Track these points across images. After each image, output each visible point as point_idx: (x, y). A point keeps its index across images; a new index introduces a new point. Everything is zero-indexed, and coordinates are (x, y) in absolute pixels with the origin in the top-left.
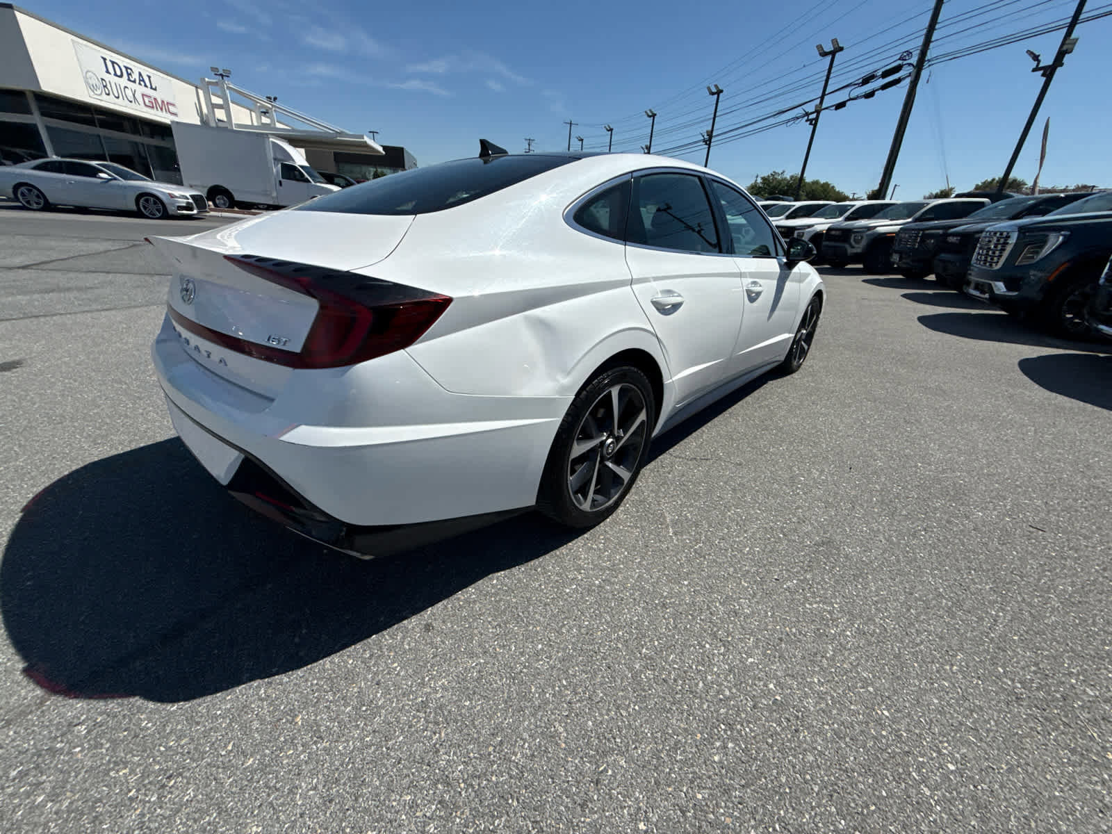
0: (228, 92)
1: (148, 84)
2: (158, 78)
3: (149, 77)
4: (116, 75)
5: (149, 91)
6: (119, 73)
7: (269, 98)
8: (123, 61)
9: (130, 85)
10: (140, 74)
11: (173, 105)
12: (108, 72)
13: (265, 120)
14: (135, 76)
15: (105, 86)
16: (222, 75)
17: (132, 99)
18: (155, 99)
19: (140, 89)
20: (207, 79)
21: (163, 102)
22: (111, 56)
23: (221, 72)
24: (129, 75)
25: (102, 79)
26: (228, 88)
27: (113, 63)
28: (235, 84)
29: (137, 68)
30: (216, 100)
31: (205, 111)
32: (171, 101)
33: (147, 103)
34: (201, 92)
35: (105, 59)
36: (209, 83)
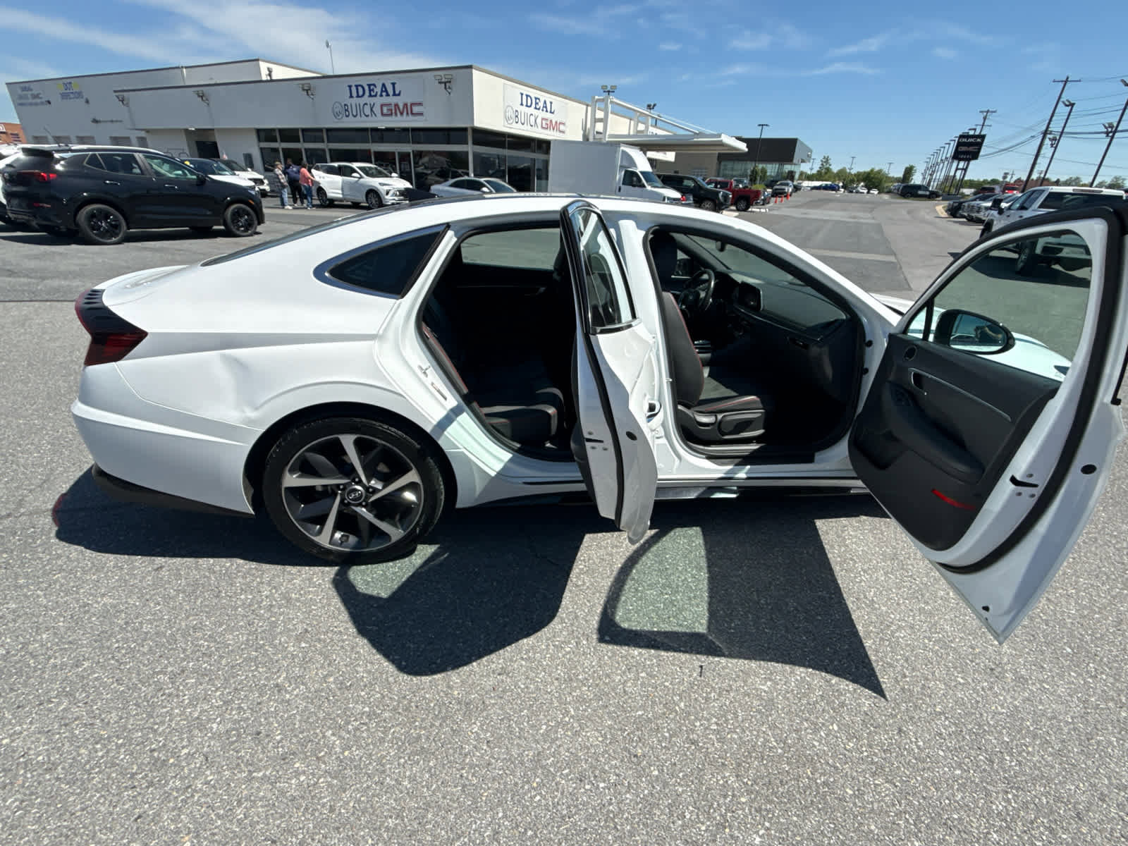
0: (610, 106)
1: (549, 110)
2: (557, 102)
3: (551, 103)
4: (527, 106)
5: (548, 115)
6: (529, 104)
7: (649, 106)
8: (534, 93)
9: (536, 112)
10: (545, 102)
11: (564, 124)
12: (522, 104)
13: (641, 127)
14: (541, 104)
15: (517, 116)
16: (609, 92)
17: (533, 124)
18: (551, 121)
19: (541, 114)
20: (597, 97)
21: (556, 122)
22: (526, 90)
23: (609, 89)
24: (536, 103)
25: (517, 111)
26: (611, 102)
27: (527, 96)
28: (617, 98)
29: (544, 97)
30: (600, 115)
31: (588, 126)
32: (564, 121)
33: (544, 126)
34: (589, 108)
35: (522, 94)
36: (598, 100)
